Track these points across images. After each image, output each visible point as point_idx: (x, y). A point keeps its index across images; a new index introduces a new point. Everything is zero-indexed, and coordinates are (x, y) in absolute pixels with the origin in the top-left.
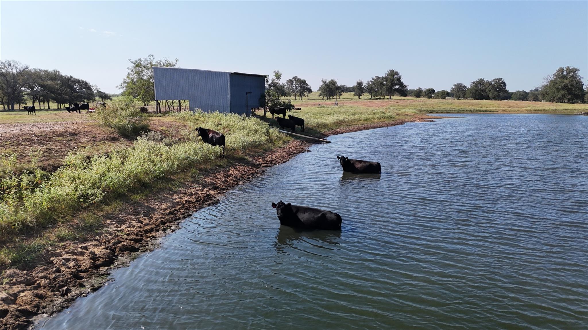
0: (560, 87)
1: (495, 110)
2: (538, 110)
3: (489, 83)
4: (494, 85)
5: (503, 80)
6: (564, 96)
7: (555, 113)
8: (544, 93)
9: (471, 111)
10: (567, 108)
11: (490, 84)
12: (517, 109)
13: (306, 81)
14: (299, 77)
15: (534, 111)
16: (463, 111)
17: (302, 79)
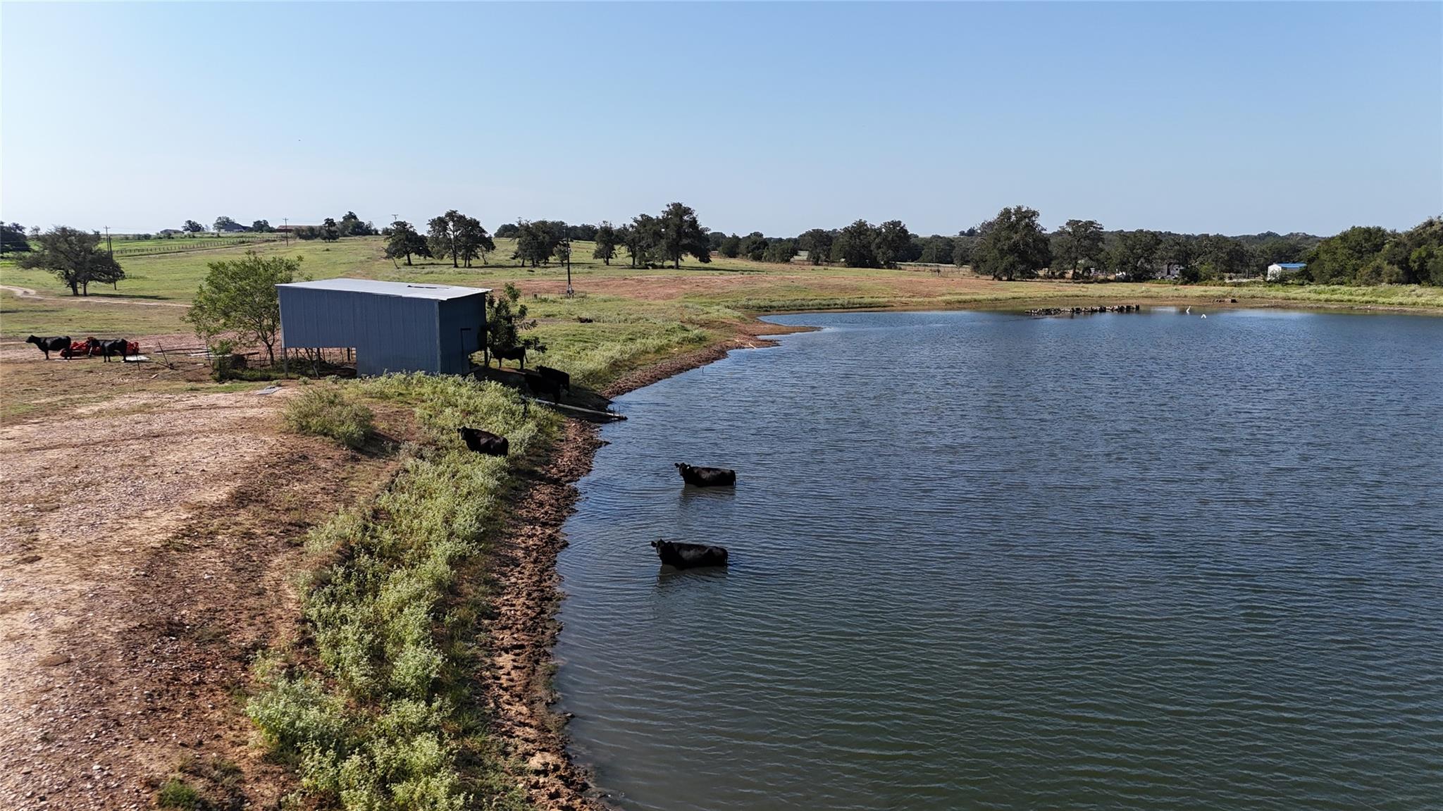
0: (1006, 247)
1: (888, 302)
2: (965, 302)
3: (875, 230)
4: (887, 237)
5: (902, 225)
6: (1013, 265)
7: (995, 308)
8: (978, 259)
9: (843, 307)
10: (1016, 295)
11: (878, 232)
12: (927, 299)
13: (478, 223)
14: (460, 213)
15: (957, 305)
16: (828, 307)
17: (468, 217)
